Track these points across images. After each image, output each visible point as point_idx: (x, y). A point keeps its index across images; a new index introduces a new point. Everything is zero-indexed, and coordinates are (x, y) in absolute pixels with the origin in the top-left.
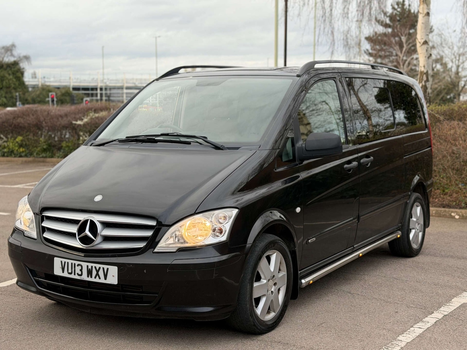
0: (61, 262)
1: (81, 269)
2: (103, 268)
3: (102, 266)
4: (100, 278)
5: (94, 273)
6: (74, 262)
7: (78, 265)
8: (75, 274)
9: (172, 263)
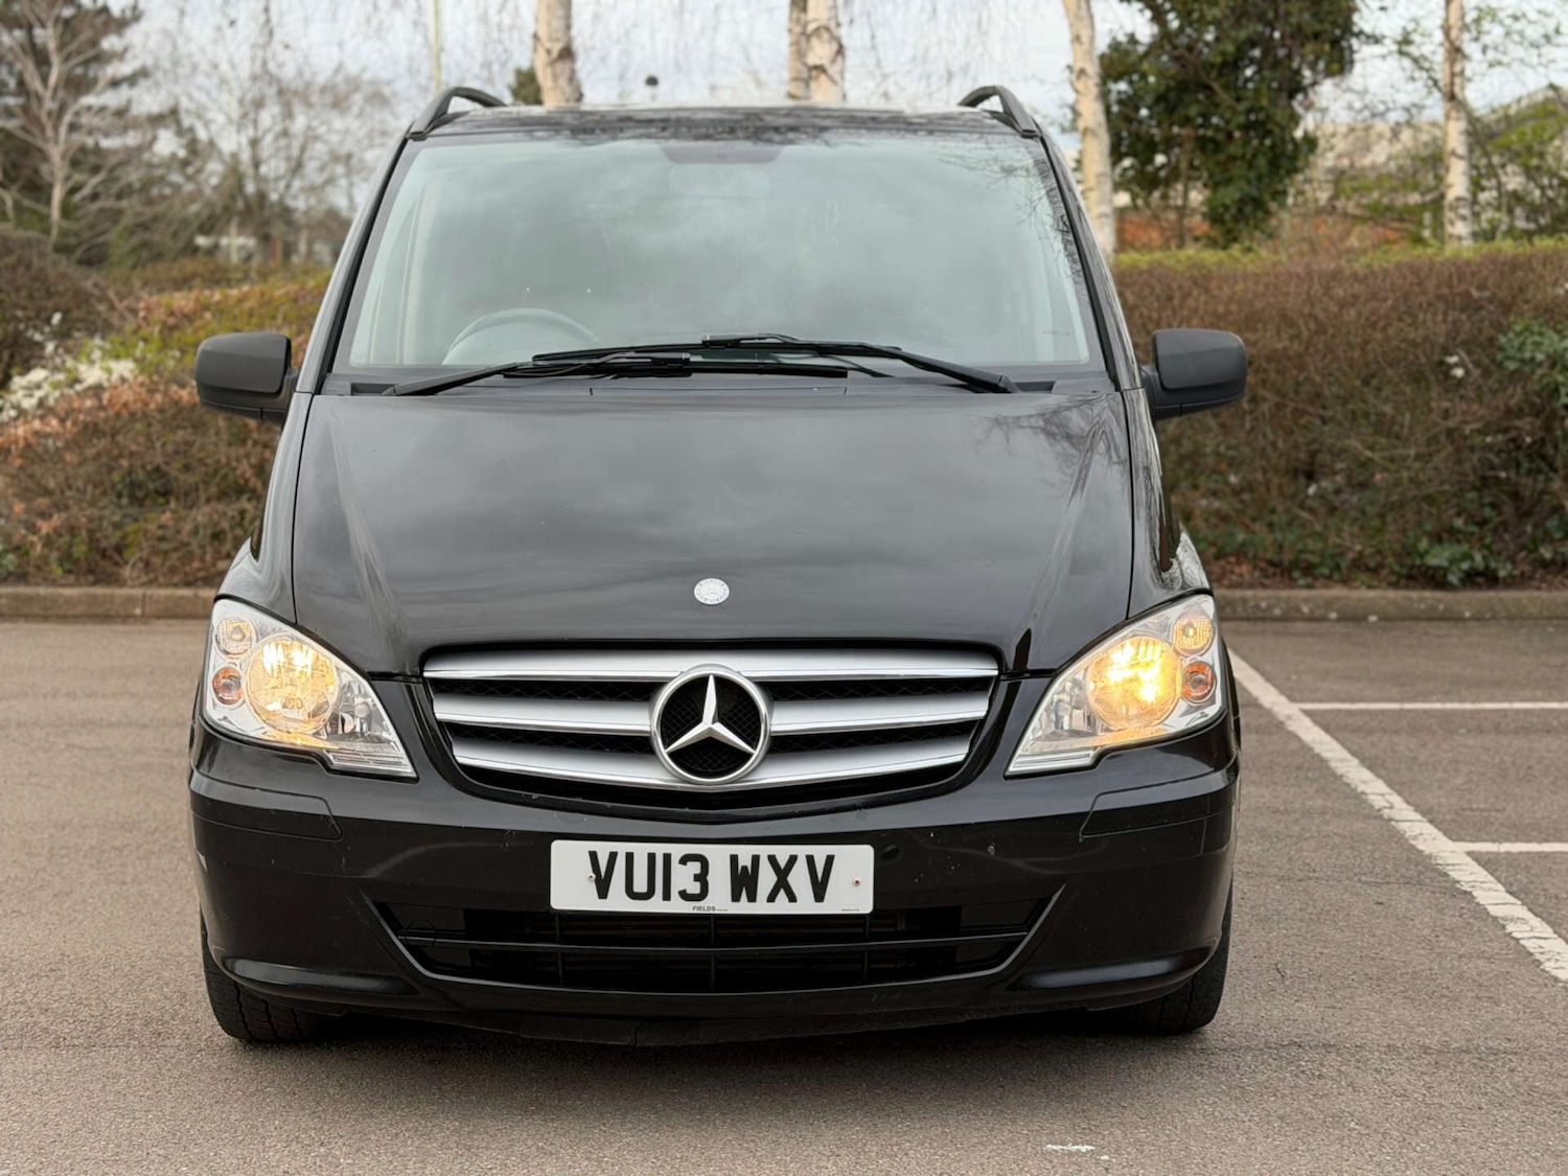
0: (593, 856)
1: (698, 871)
2: (810, 860)
3: (802, 851)
4: (792, 898)
5: (767, 879)
6: (660, 849)
7: (684, 860)
8: (667, 896)
9: (1095, 809)
